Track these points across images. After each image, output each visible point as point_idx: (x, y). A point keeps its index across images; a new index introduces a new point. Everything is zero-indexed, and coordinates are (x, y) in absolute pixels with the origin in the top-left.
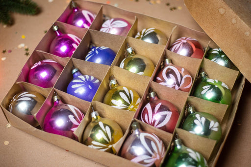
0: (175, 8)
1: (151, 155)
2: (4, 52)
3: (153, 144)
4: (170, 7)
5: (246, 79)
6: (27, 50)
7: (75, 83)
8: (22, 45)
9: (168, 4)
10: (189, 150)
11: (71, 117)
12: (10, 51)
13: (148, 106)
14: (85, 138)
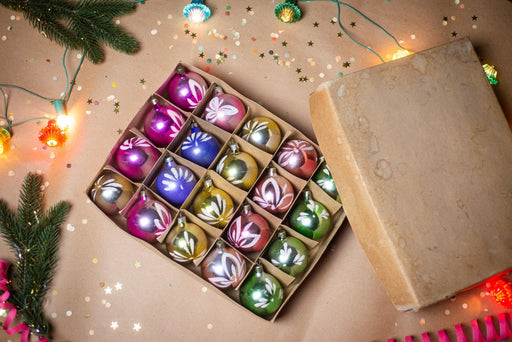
0: (305, 79)
1: (228, 278)
2: (90, 102)
3: (233, 267)
4: (301, 75)
5: (346, 218)
6: (117, 105)
7: (166, 179)
8: (111, 98)
9: (299, 71)
10: (267, 280)
11: (157, 221)
12: (97, 103)
13: (239, 221)
14: (168, 241)
